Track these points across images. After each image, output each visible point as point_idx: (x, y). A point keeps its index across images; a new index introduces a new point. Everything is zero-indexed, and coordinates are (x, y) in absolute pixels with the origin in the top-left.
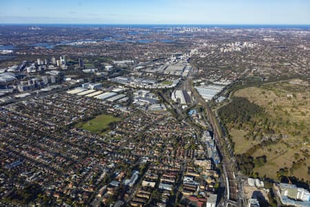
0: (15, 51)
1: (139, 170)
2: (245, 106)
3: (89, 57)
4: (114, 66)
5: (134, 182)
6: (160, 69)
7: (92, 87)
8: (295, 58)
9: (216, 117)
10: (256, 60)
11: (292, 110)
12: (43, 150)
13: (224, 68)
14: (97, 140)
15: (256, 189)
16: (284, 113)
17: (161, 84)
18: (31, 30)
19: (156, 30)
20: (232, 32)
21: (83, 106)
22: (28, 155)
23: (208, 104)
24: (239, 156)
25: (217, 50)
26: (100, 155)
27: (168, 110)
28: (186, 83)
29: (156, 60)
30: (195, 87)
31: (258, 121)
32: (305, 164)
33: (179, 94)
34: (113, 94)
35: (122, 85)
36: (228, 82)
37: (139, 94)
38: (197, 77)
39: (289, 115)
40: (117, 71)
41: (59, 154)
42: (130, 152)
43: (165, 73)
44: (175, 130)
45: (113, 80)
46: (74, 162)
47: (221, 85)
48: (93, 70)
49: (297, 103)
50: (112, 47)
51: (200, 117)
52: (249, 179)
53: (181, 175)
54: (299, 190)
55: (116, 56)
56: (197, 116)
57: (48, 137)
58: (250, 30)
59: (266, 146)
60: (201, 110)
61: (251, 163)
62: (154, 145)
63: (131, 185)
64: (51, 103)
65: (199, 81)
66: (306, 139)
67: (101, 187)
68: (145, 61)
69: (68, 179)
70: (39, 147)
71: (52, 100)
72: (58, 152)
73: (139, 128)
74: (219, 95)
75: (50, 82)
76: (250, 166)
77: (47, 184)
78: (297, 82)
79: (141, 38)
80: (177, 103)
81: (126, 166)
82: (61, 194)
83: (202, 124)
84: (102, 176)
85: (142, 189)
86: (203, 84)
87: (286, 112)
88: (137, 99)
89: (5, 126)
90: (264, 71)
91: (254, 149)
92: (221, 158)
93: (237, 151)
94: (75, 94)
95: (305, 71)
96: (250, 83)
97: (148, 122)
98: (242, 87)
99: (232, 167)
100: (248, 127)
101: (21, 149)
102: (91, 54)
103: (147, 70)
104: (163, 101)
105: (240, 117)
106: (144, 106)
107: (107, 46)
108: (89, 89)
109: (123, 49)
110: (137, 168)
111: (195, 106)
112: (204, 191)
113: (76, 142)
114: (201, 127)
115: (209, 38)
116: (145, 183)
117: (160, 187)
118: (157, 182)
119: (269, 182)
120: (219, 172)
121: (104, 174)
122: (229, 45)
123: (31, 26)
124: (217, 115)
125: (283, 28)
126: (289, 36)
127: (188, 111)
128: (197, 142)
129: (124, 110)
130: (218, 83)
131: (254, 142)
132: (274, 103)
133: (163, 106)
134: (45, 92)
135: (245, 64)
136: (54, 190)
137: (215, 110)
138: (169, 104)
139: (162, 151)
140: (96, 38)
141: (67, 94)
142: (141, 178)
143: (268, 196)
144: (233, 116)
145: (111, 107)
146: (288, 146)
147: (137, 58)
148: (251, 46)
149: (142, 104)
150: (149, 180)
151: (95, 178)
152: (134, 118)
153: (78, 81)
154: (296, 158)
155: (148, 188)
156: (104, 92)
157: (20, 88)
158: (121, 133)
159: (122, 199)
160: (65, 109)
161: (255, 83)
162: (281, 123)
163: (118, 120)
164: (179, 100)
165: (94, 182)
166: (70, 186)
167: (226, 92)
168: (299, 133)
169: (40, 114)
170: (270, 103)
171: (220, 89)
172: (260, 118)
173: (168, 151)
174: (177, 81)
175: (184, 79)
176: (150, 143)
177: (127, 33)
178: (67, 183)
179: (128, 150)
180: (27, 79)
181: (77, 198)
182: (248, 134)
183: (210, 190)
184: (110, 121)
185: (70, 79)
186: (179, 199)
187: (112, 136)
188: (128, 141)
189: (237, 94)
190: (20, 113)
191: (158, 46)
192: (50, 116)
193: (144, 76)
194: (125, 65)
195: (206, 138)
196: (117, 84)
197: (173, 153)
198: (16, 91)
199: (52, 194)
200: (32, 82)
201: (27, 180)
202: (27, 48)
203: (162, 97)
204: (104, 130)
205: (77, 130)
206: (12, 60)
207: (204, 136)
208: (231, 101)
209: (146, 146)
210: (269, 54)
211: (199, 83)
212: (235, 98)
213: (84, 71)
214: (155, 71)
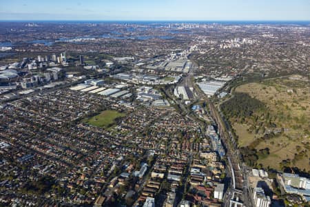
0: (14, 48)
1: (147, 162)
2: (246, 102)
3: (89, 54)
4: (115, 62)
5: (143, 173)
6: (161, 66)
7: (95, 83)
8: (294, 55)
9: (219, 113)
10: (255, 56)
11: (293, 105)
12: (53, 144)
13: (224, 65)
14: (104, 134)
15: (260, 179)
16: (285, 108)
17: (163, 80)
18: (28, 27)
20: (231, 27)
21: (87, 102)
22: (38, 149)
23: (210, 99)
24: (243, 148)
25: (216, 47)
26: (108, 148)
27: (172, 105)
28: (187, 79)
29: (156, 57)
30: (197, 83)
31: (259, 115)
32: (306, 156)
33: (181, 90)
34: (116, 90)
35: (125, 81)
36: (229, 78)
37: (142, 90)
38: (198, 73)
39: (290, 109)
40: (119, 68)
41: (68, 148)
42: (137, 145)
43: (166, 69)
44: (179, 125)
45: (115, 76)
46: (83, 156)
47: (223, 81)
48: (94, 67)
49: (298, 98)
50: (111, 44)
51: (203, 112)
52: (254, 170)
53: (188, 167)
54: (302, 179)
55: (115, 53)
56: (201, 111)
57: (56, 132)
58: (249, 27)
59: (269, 139)
60: (204, 105)
61: (255, 155)
62: (160, 139)
63: (140, 176)
64: (55, 100)
65: (200, 77)
66: (306, 132)
67: (113, 178)
68: (145, 57)
69: (79, 171)
70: (49, 142)
71: (56, 96)
72: (67, 146)
73: (144, 123)
74: (221, 90)
75: (52, 79)
76: (255, 158)
77: (60, 176)
78: (297, 77)
79: (140, 35)
80: (180, 99)
81: (134, 159)
82: (75, 185)
83: (206, 118)
84: (112, 168)
85: (152, 180)
86: (204, 80)
87: (287, 107)
88: (140, 95)
89: (12, 122)
90: (264, 67)
91: (258, 141)
92: (226, 151)
93: (241, 144)
94: (79, 91)
95: (305, 67)
96: (251, 79)
97: (153, 118)
98: (243, 83)
99: (236, 158)
100: (250, 121)
101: (32, 144)
102: (91, 51)
103: (148, 67)
104: (165, 97)
105: (242, 112)
106: (148, 101)
107: (106, 43)
108: (92, 86)
109: (122, 46)
110: (145, 161)
111: (197, 101)
112: (211, 181)
113: (84, 137)
114: (205, 122)
115: (208, 34)
116: (154, 175)
117: (169, 178)
118: (166, 173)
119: (273, 172)
120: (224, 163)
121: (114, 166)
122: (228, 41)
123: (27, 23)
124: (219, 110)
125: (281, 24)
126: (287, 33)
127: (191, 106)
128: (201, 136)
129: (128, 105)
130: (220, 79)
131: (257, 135)
132: (275, 98)
133: (166, 101)
134: (49, 88)
135: (245, 60)
136: (67, 181)
137: (218, 106)
138: (172, 100)
139: (168, 145)
140: (94, 35)
141: (71, 91)
142: (150, 169)
143: (272, 185)
144: (235, 111)
145: (116, 103)
146: (290, 139)
147: (137, 54)
148: (250, 42)
149: (146, 100)
150: (158, 172)
151: (106, 170)
152: (139, 113)
153: (80, 78)
154: (298, 150)
155: (157, 179)
156: (107, 88)
157: (23, 85)
158: (127, 128)
159: (133, 189)
160: (70, 105)
161: (255, 78)
162: (282, 118)
163: (123, 115)
164: (181, 96)
165: (105, 174)
166: (82, 178)
167: (228, 87)
168: (300, 127)
169: (45, 110)
170: (271, 98)
171: (221, 85)
172: (262, 113)
173: (173, 145)
174: (179, 77)
175: (185, 75)
176: (156, 137)
177: (125, 30)
178: (79, 175)
179: (135, 143)
180: (29, 76)
181: (90, 189)
182: (251, 128)
183: (217, 180)
184: (116, 117)
185: (72, 76)
186: (188, 188)
187: (119, 131)
188: (134, 135)
189: (238, 90)
190: (26, 109)
191: (158, 43)
192: (56, 112)
193: (145, 73)
194: (126, 62)
195: (210, 131)
196: (120, 80)
197: (179, 146)
198: (20, 88)
199: (65, 186)
200: (34, 79)
201: (40, 172)
202: (26, 45)
203: (165, 93)
204: (110, 125)
205: (84, 125)
206: (12, 57)
207: (208, 130)
208: (233, 96)
209: (152, 140)
210: (268, 50)
211: (201, 79)
212: (236, 93)
213: (85, 67)
214: (156, 67)
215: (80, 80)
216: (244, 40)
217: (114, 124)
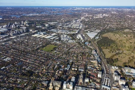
0: (3, 18)
1: (70, 64)
2: (107, 40)
3: (37, 21)
4: (49, 24)
5: (69, 68)
6: (69, 26)
7: (42, 33)
8: (126, 21)
9: (96, 45)
10: (109, 21)
11: (126, 42)
12: (29, 58)
13: (96, 25)
14: (50, 54)
15: (116, 70)
16: (123, 43)
17: (71, 32)
18: (7, 9)
19: (64, 9)
20: (98, 9)
21: (40, 41)
22: (23, 60)
23: (92, 40)
24: (107, 59)
25: (92, 18)
26: (53, 60)
27: (76, 42)
28: (81, 31)
29: (67, 22)
30: (86, 33)
31: (113, 46)
32: (133, 61)
33: (79, 36)
34: (52, 36)
35: (55, 33)
36: (99, 31)
37: (63, 36)
38: (86, 29)
40: (51, 27)
41: (36, 60)
42: (64, 58)
43: (72, 27)
44: (81, 50)
45: (50, 30)
46: (43, 63)
47: (97, 32)
48: (41, 26)
49: (128, 39)
50: (46, 17)
51: (90, 45)
52: (112, 67)
53: (86, 66)
54: (132, 69)
55: (49, 21)
56: (89, 44)
57: (30, 53)
58: (105, 9)
59: (118, 55)
61: (113, 61)
62: (73, 56)
63: (68, 70)
64: (26, 40)
66: (132, 52)
67: (57, 71)
68: (62, 22)
69: (42, 68)
70: (27, 57)
71: (26, 39)
73: (66, 50)
74: (96, 36)
75: (23, 32)
76: (112, 62)
77: (35, 70)
78: (127, 30)
79: (58, 12)
80: (80, 40)
81: (64, 63)
82: (42, 73)
83: (91, 47)
84: (56, 67)
85: (72, 71)
86: (89, 32)
87: (124, 42)
88: (62, 38)
89: (10, 50)
90: (114, 26)
91: (113, 56)
92: (101, 60)
93: (106, 57)
94: (36, 37)
95: (130, 26)
96: (108, 31)
97: (69, 47)
98: (105, 33)
99: (105, 62)
100: (110, 48)
101: (20, 58)
102: (38, 19)
103: (64, 26)
104: (73, 39)
105: (106, 44)
106: (66, 41)
107: (44, 16)
108: (41, 34)
109: (51, 17)
110: (68, 64)
111: (87, 41)
112: (96, 71)
113: (42, 55)
114: (91, 49)
115: (88, 12)
116: (73, 69)
117: (79, 70)
119: (120, 67)
120: (101, 64)
121: (56, 66)
122: (97, 15)
124: (96, 44)
125: (119, 7)
126: (122, 11)
127: (85, 42)
128: (90, 54)
129: (58, 42)
130: (95, 31)
131: (113, 54)
132: (119, 39)
133: (74, 41)
134: (23, 36)
135: (105, 23)
136: (38, 72)
137: (96, 42)
138: (76, 40)
139: (77, 58)
140: (37, 12)
141: (32, 37)
142: (71, 67)
143: (120, 72)
144: (103, 44)
145: (53, 42)
146: (126, 55)
147: (58, 21)
148: (107, 15)
149: (66, 40)
150: (75, 68)
151: (53, 68)
152: (63, 46)
153: (36, 31)
154: (129, 59)
155: (75, 70)
156: (48, 36)
157: (11, 35)
158: (59, 51)
159: (66, 74)
160: (33, 43)
161: (110, 31)
162: (122, 47)
163: (56, 46)
164: (80, 38)
166: (44, 71)
167: (99, 35)
168: (130, 50)
169: (23, 45)
170: (117, 39)
171: (96, 34)
172: (114, 45)
173: (79, 58)
174: (78, 31)
175: (80, 30)
177: (51, 10)
178: (43, 70)
180: (13, 31)
181: (48, 75)
182: (110, 51)
183: (98, 71)
184: (54, 47)
185: (32, 30)
186: (87, 74)
187: (56, 53)
188: (62, 54)
190: (15, 44)
191: (67, 16)
192: (28, 45)
193: (63, 29)
194: (54, 24)
195: (94, 52)
196: (53, 32)
197: (81, 58)
199: (38, 74)
200: (16, 32)
201: (26, 69)
202: (8, 17)
203: (73, 37)
204: (52, 51)
205: (41, 51)
206: (3, 22)
207: (93, 52)
208: (101, 38)
209: (70, 56)
210: (114, 19)
211: (87, 31)
212: (103, 37)
213: (37, 27)
214: (67, 26)
215: (35, 32)
216: (104, 15)
217: (53, 50)
